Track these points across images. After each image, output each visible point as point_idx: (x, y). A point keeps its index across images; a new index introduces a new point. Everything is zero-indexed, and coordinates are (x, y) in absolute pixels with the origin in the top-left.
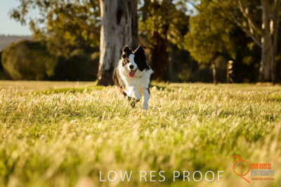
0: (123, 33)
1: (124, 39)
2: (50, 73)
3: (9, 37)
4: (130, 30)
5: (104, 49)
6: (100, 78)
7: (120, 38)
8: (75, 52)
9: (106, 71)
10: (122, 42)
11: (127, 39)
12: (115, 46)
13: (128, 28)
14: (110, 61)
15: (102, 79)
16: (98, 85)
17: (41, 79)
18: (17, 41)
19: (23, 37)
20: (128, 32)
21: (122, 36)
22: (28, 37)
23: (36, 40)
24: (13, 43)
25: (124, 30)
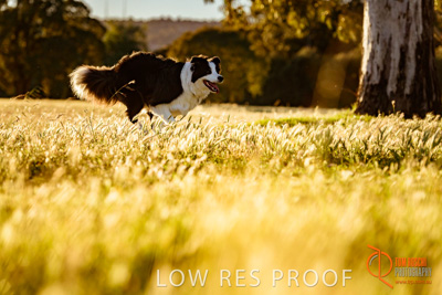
0: (406, 15)
1: (408, 27)
2: (255, 89)
3: (179, 22)
4: (420, 10)
5: (370, 45)
6: (361, 99)
7: (400, 25)
8: (304, 52)
9: (373, 87)
10: (404, 32)
11: (413, 27)
12: (391, 39)
13: (416, 7)
14: (381, 68)
15: (364, 101)
16: (356, 113)
17: (241, 103)
18: (194, 31)
19: (205, 23)
20: (416, 13)
21: (403, 21)
22: (214, 23)
23: (227, 29)
24: (188, 34)
25: (408, 9)
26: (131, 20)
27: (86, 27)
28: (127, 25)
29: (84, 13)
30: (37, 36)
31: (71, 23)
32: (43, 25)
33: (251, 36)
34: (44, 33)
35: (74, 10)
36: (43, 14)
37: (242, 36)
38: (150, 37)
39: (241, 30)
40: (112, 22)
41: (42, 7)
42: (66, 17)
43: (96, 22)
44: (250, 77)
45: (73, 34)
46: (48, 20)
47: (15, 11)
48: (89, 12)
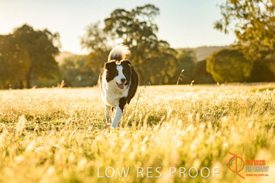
2: (247, 75)
3: (211, 47)
8: (269, 57)
18: (218, 51)
19: (222, 47)
22: (226, 46)
23: (233, 49)
24: (215, 52)
26: (189, 48)
27: (168, 52)
28: (187, 50)
29: (167, 46)
30: (147, 58)
31: (162, 51)
32: (149, 52)
33: (244, 52)
34: (150, 56)
35: (162, 45)
36: (149, 47)
37: (240, 51)
38: (198, 55)
39: (239, 49)
40: (180, 49)
41: (148, 44)
42: (159, 48)
43: (173, 50)
44: (245, 70)
45: (163, 55)
46: (151, 50)
47: (136, 47)
48: (169, 45)
